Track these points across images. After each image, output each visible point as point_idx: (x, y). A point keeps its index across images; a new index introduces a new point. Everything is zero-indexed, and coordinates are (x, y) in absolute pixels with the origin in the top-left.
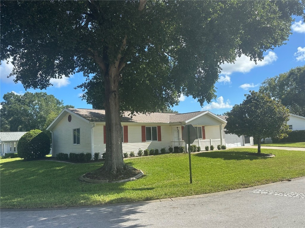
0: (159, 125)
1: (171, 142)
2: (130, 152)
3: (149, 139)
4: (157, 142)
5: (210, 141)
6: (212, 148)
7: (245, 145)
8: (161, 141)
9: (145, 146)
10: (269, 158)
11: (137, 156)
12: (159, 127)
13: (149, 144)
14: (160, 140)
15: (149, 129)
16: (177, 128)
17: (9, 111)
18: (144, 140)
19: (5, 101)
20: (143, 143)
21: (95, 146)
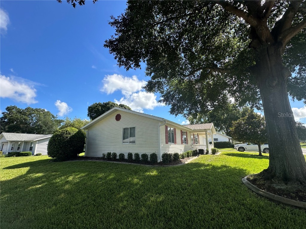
1: (191, 145)
17: (9, 120)
18: (182, 143)
19: (7, 111)
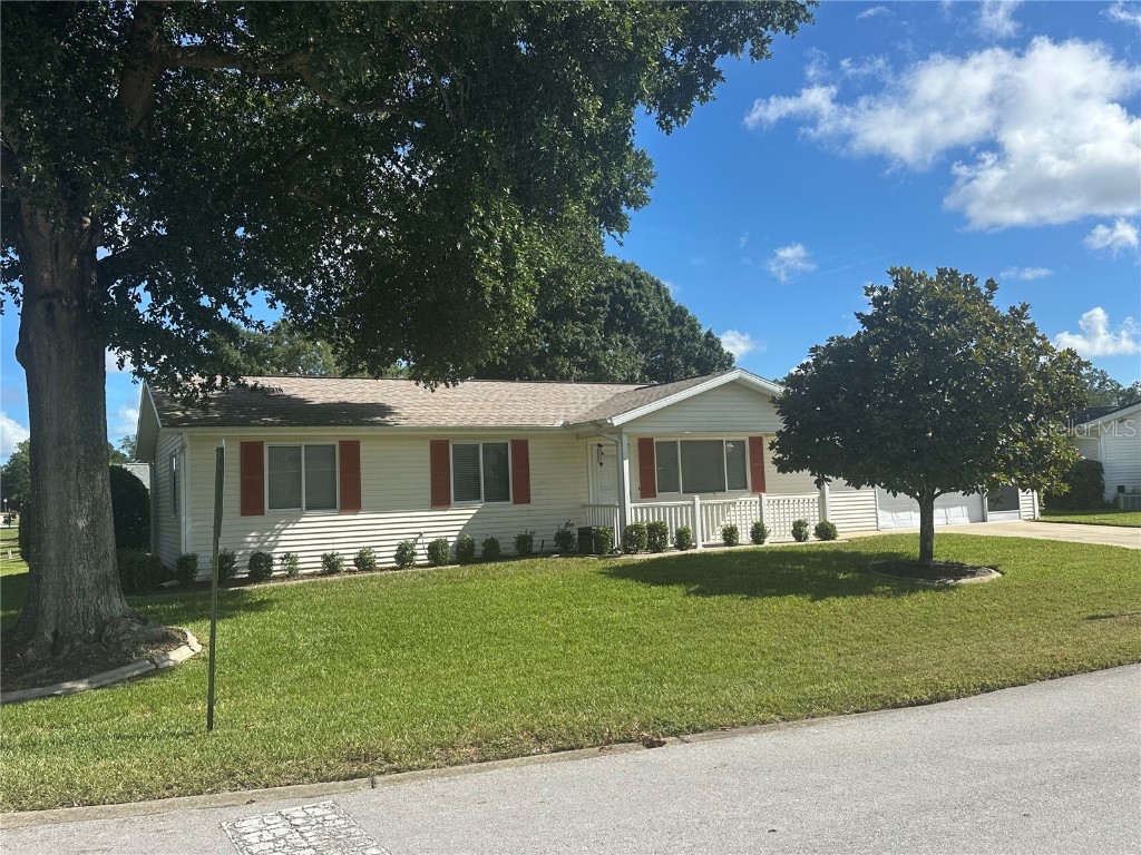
0: (519, 436)
1: (584, 506)
2: (358, 551)
3: (468, 494)
4: (507, 508)
5: (761, 502)
6: (758, 533)
7: (991, 516)
8: (529, 502)
9: (450, 524)
10: (953, 588)
11: (350, 571)
12: (521, 447)
13: (470, 517)
14: (523, 496)
15: (467, 453)
16: (600, 446)
18: (440, 500)
20: (439, 514)
21: (197, 524)
